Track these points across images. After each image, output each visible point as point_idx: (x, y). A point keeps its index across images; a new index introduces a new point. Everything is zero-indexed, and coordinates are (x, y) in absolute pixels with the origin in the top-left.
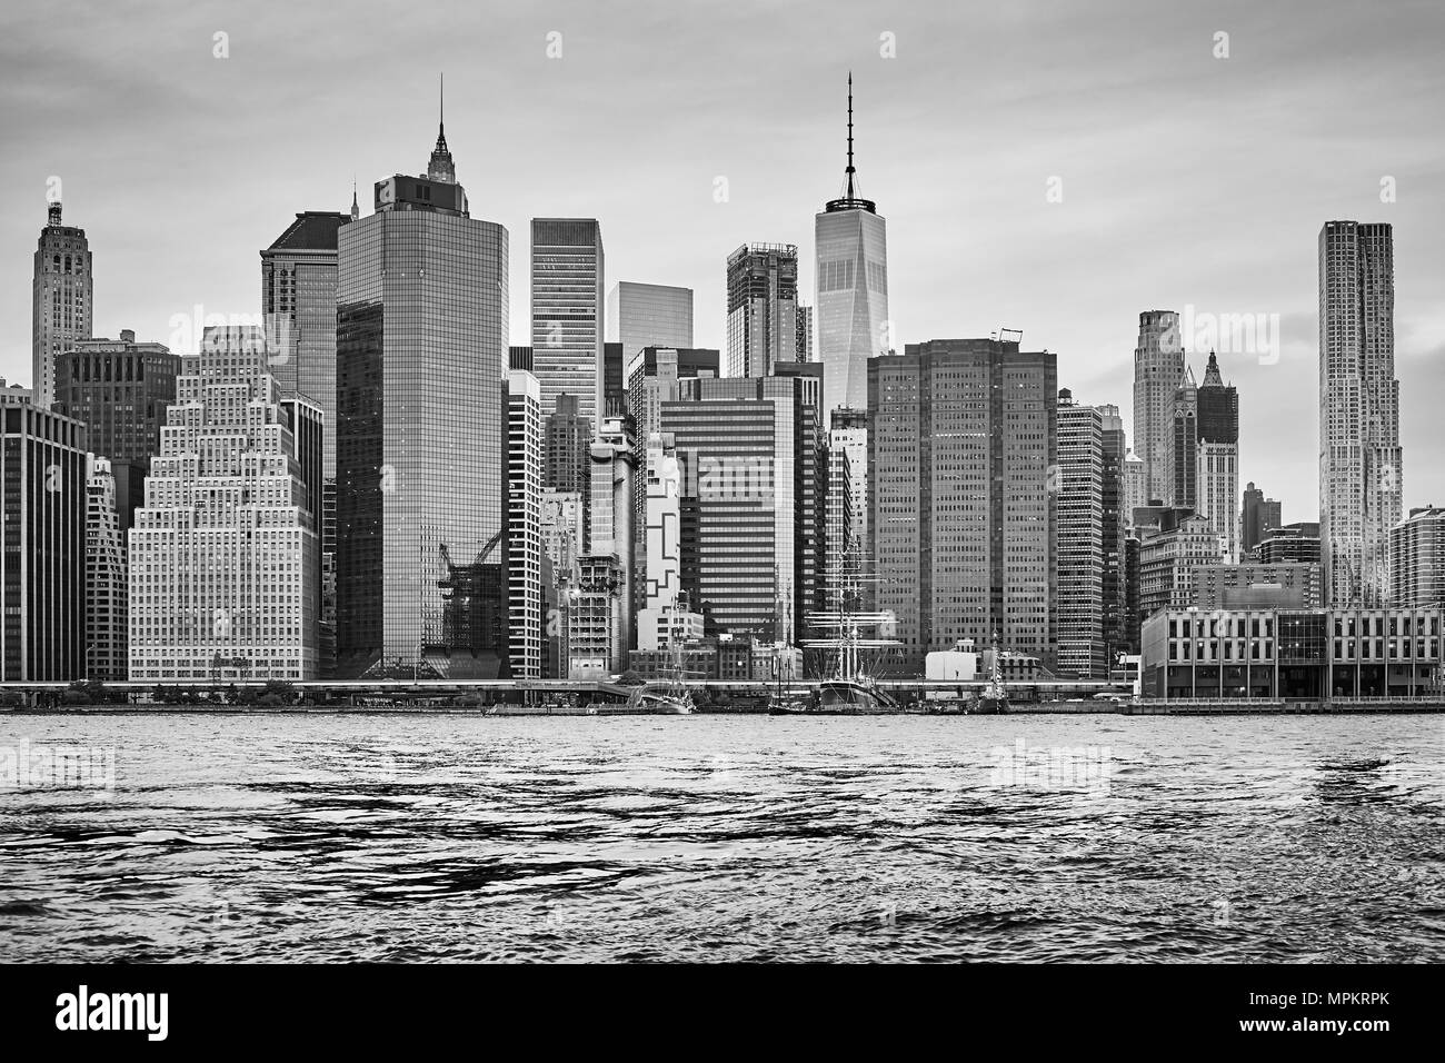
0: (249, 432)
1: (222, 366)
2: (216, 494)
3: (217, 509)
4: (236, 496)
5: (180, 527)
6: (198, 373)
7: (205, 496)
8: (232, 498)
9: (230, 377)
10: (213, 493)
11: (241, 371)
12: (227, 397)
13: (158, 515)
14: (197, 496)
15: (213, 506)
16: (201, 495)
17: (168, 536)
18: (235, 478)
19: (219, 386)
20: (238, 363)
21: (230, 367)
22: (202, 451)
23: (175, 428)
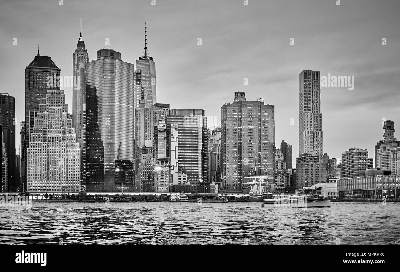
0: (62, 121)
1: (53, 102)
2: (54, 139)
3: (54, 143)
4: (60, 139)
5: (43, 148)
6: (45, 103)
7: (51, 139)
8: (59, 140)
9: (56, 105)
10: (53, 138)
11: (59, 103)
12: (55, 111)
13: (36, 144)
14: (48, 139)
15: (53, 142)
16: (49, 139)
17: (40, 150)
18: (59, 134)
19: (53, 107)
20: (58, 101)
21: (56, 102)
22: (49, 126)
23: (40, 119)
